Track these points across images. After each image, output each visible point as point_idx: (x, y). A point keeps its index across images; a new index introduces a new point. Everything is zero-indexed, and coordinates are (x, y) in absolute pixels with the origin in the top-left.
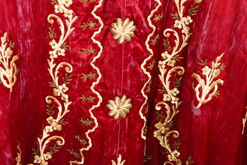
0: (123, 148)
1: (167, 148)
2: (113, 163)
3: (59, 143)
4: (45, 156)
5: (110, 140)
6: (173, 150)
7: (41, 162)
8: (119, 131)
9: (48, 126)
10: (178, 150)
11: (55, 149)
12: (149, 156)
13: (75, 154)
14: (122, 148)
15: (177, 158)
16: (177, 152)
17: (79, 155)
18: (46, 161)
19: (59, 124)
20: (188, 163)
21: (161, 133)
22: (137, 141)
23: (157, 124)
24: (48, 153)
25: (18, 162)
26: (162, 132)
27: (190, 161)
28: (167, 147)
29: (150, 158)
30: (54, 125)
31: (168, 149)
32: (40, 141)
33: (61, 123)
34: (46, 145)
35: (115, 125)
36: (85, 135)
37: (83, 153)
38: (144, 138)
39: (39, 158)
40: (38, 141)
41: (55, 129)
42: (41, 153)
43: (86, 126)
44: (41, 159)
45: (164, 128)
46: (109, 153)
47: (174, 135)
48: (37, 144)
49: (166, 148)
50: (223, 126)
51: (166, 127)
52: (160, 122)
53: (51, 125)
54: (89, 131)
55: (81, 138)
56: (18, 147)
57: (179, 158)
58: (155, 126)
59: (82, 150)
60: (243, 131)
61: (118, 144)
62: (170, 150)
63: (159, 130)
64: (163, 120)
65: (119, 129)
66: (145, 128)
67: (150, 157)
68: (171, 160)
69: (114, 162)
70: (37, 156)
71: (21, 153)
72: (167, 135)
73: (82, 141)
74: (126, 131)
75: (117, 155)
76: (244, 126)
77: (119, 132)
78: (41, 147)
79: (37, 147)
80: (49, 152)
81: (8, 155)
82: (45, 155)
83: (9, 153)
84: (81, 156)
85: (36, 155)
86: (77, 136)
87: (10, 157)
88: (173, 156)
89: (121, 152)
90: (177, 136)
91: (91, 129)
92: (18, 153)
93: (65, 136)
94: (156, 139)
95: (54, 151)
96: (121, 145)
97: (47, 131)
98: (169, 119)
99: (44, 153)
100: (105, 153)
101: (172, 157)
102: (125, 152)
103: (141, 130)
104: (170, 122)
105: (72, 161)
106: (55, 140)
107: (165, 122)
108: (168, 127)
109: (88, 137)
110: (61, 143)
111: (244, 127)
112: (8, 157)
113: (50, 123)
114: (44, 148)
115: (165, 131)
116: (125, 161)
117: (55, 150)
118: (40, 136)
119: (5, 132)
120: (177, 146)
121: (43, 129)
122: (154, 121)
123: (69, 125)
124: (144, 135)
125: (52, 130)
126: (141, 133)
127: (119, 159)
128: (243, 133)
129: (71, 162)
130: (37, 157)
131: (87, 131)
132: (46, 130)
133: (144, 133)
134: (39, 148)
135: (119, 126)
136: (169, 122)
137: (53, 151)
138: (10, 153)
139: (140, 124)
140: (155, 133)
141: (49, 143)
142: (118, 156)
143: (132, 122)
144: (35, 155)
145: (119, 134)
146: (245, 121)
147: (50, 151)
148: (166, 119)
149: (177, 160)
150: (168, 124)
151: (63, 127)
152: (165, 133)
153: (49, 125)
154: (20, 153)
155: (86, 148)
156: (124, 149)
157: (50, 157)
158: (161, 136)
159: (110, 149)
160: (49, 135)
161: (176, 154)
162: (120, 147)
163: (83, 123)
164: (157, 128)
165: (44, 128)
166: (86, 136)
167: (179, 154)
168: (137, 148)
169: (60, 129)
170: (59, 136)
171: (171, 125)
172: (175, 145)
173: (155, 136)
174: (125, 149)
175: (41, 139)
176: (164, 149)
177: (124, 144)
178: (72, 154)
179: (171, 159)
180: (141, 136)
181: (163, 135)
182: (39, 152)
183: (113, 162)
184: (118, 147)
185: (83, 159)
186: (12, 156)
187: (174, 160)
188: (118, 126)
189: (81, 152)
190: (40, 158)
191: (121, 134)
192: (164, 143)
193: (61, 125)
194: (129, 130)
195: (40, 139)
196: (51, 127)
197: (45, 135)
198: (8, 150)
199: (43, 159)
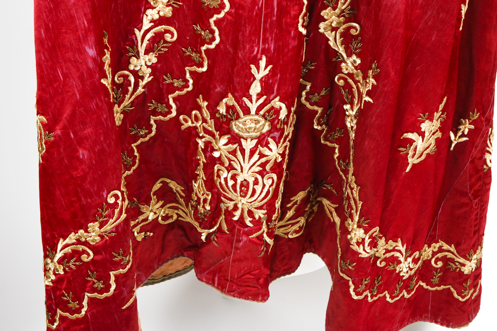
0: (269, 45)
1: (340, 52)
2: (253, 69)
3: (168, 37)
4: (147, 60)
5: (248, 32)
6: (349, 56)
7: (140, 69)
8: (263, 17)
9: (150, 10)
10: (358, 56)
11: (162, 47)
12: (311, 63)
13: (194, 55)
14: (267, 46)
15: (356, 68)
16: (357, 58)
17: (200, 57)
18: (148, 66)
19: (167, 6)
20: (371, 74)
21: (331, 25)
22: (292, 35)
23: (324, 11)
24: (151, 53)
25: (106, 64)
26: (334, 25)
27: (374, 70)
28: (341, 50)
29: (313, 68)
30: (160, 8)
31: (342, 53)
32: (139, 34)
33: (170, 4)
34: (148, 41)
35: (257, 8)
36: (209, 22)
37: (205, 54)
38: (304, 31)
39: (137, 61)
40: (135, 34)
41: (162, 14)
42: (140, 54)
43: (210, 9)
44: (141, 63)
45: (337, 18)
46: (247, 52)
47: (352, 30)
48: (134, 38)
49: (338, 52)
50: (429, 13)
51: (339, 16)
52: (330, 8)
53: (155, 8)
54: (216, 17)
55: (202, 29)
56: (106, 40)
57: (359, 68)
58: (322, 14)
59: (204, 48)
60: (462, 25)
61: (261, 39)
62: (344, 55)
63: (327, 21)
64: (335, 4)
65: (263, 15)
66: (305, 15)
67: (312, 66)
68: (346, 72)
69: (255, 68)
70: (135, 58)
71: (110, 50)
72: (341, 30)
73: (204, 34)
74: (274, 19)
75: (259, 56)
76: (463, 17)
77: (263, 20)
78: (140, 44)
79: (134, 44)
80: (153, 51)
81: (91, 52)
82: (147, 57)
83: (92, 48)
84: (203, 58)
85: (133, 57)
86: (197, 26)
87: (94, 53)
88: (350, 64)
89: (264, 52)
90: (356, 32)
91: (219, 13)
92: (105, 50)
93: (177, 25)
94: (323, 35)
95: (161, 51)
96: (265, 41)
97: (150, 18)
98: (344, 4)
99: (144, 54)
100: (240, 53)
101: (348, 66)
102: (272, 51)
103: (299, 18)
104: (345, 9)
105: (189, 66)
106: (162, 32)
107: (337, 7)
108: (342, 16)
109: (214, 26)
110: (172, 38)
111: (463, 19)
112: (91, 55)
113: (154, 3)
114: (145, 45)
115: (338, 23)
116: (271, 66)
117: (162, 49)
118: (139, 26)
119: (85, 15)
120: (356, 49)
121: (143, 15)
122: (319, 6)
123: (184, 6)
124: (303, 26)
125: (156, 17)
126: (298, 22)
127: (263, 63)
128: (461, 29)
129: (187, 68)
130: (133, 60)
131: (212, 16)
132: (147, 15)
133: (303, 23)
134: (137, 46)
135: (263, 10)
136: (343, 8)
137: (159, 51)
138: (94, 49)
139: (296, 8)
140: (322, 25)
141: (152, 38)
142: (261, 59)
143: (284, 4)
144: (131, 57)
145: (262, 22)
146: (465, 9)
147: (155, 51)
148: (339, 3)
149: (355, 71)
150: (343, 11)
151: (175, 11)
152: (338, 26)
153: (153, 8)
154: (108, 49)
155: (211, 44)
156: (270, 48)
157: (155, 60)
158: (332, 32)
159: (248, 47)
160: (152, 24)
161: (355, 62)
162: (264, 43)
163: (206, 4)
164: (325, 17)
165: (144, 12)
166: (210, 26)
167: (359, 61)
168: (290, 47)
169: (170, 14)
170: (168, 27)
171: (347, 14)
172: (354, 47)
173: (321, 30)
174: (272, 48)
175: (140, 31)
176: (336, 53)
177: (270, 38)
178: (190, 55)
179: (347, 69)
180: (298, 28)
181: (334, 29)
182: (138, 53)
183: (252, 67)
184: (261, 43)
185: (206, 64)
186: (97, 53)
187: (351, 72)
188: (260, 9)
189: (203, 51)
190: (139, 62)
191: (265, 22)
192: (335, 43)
193: (171, 8)
194: (279, 17)
195: (138, 31)
196: (155, 11)
197: (146, 25)
198: (90, 43)
199: (143, 63)
